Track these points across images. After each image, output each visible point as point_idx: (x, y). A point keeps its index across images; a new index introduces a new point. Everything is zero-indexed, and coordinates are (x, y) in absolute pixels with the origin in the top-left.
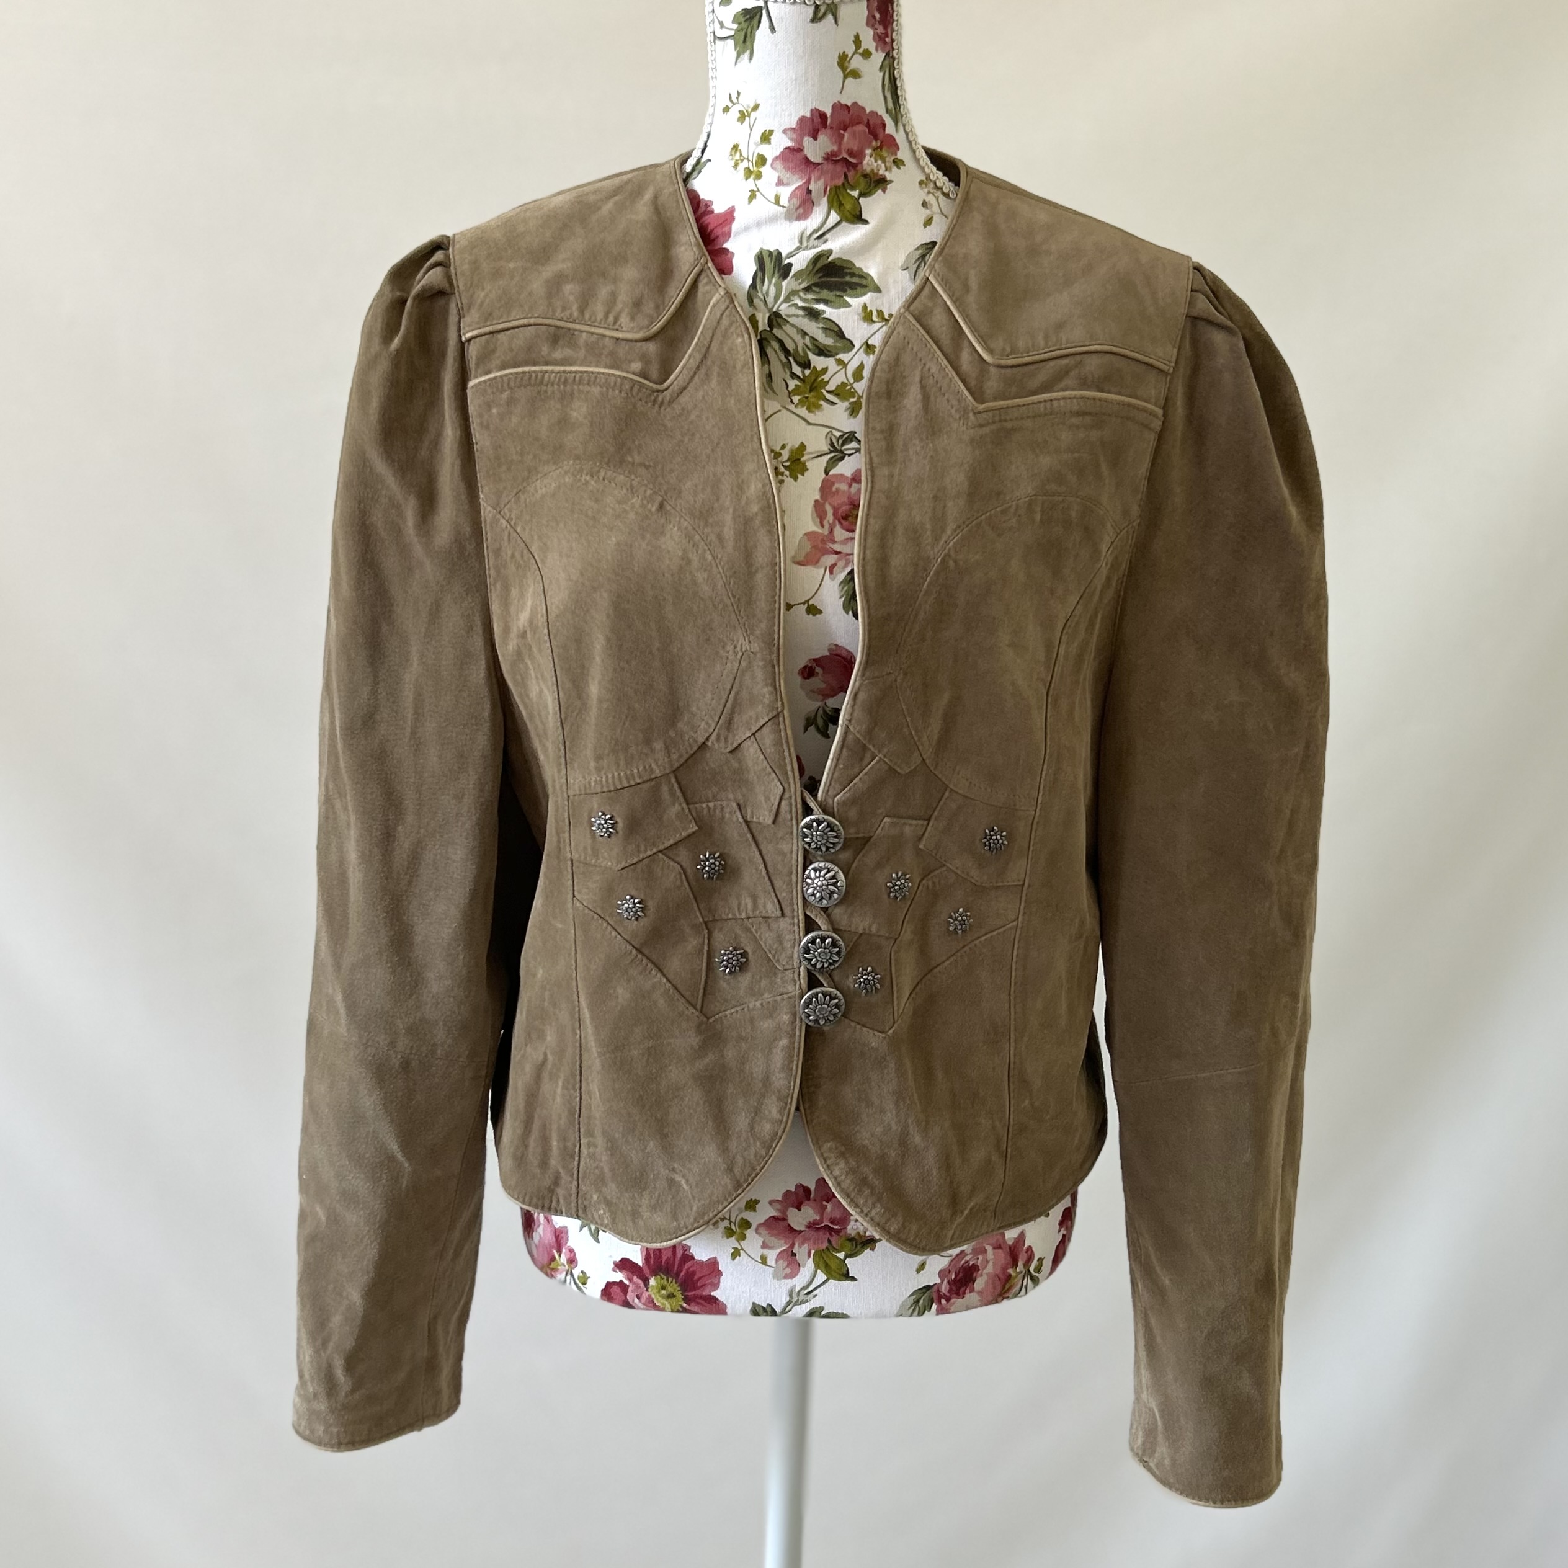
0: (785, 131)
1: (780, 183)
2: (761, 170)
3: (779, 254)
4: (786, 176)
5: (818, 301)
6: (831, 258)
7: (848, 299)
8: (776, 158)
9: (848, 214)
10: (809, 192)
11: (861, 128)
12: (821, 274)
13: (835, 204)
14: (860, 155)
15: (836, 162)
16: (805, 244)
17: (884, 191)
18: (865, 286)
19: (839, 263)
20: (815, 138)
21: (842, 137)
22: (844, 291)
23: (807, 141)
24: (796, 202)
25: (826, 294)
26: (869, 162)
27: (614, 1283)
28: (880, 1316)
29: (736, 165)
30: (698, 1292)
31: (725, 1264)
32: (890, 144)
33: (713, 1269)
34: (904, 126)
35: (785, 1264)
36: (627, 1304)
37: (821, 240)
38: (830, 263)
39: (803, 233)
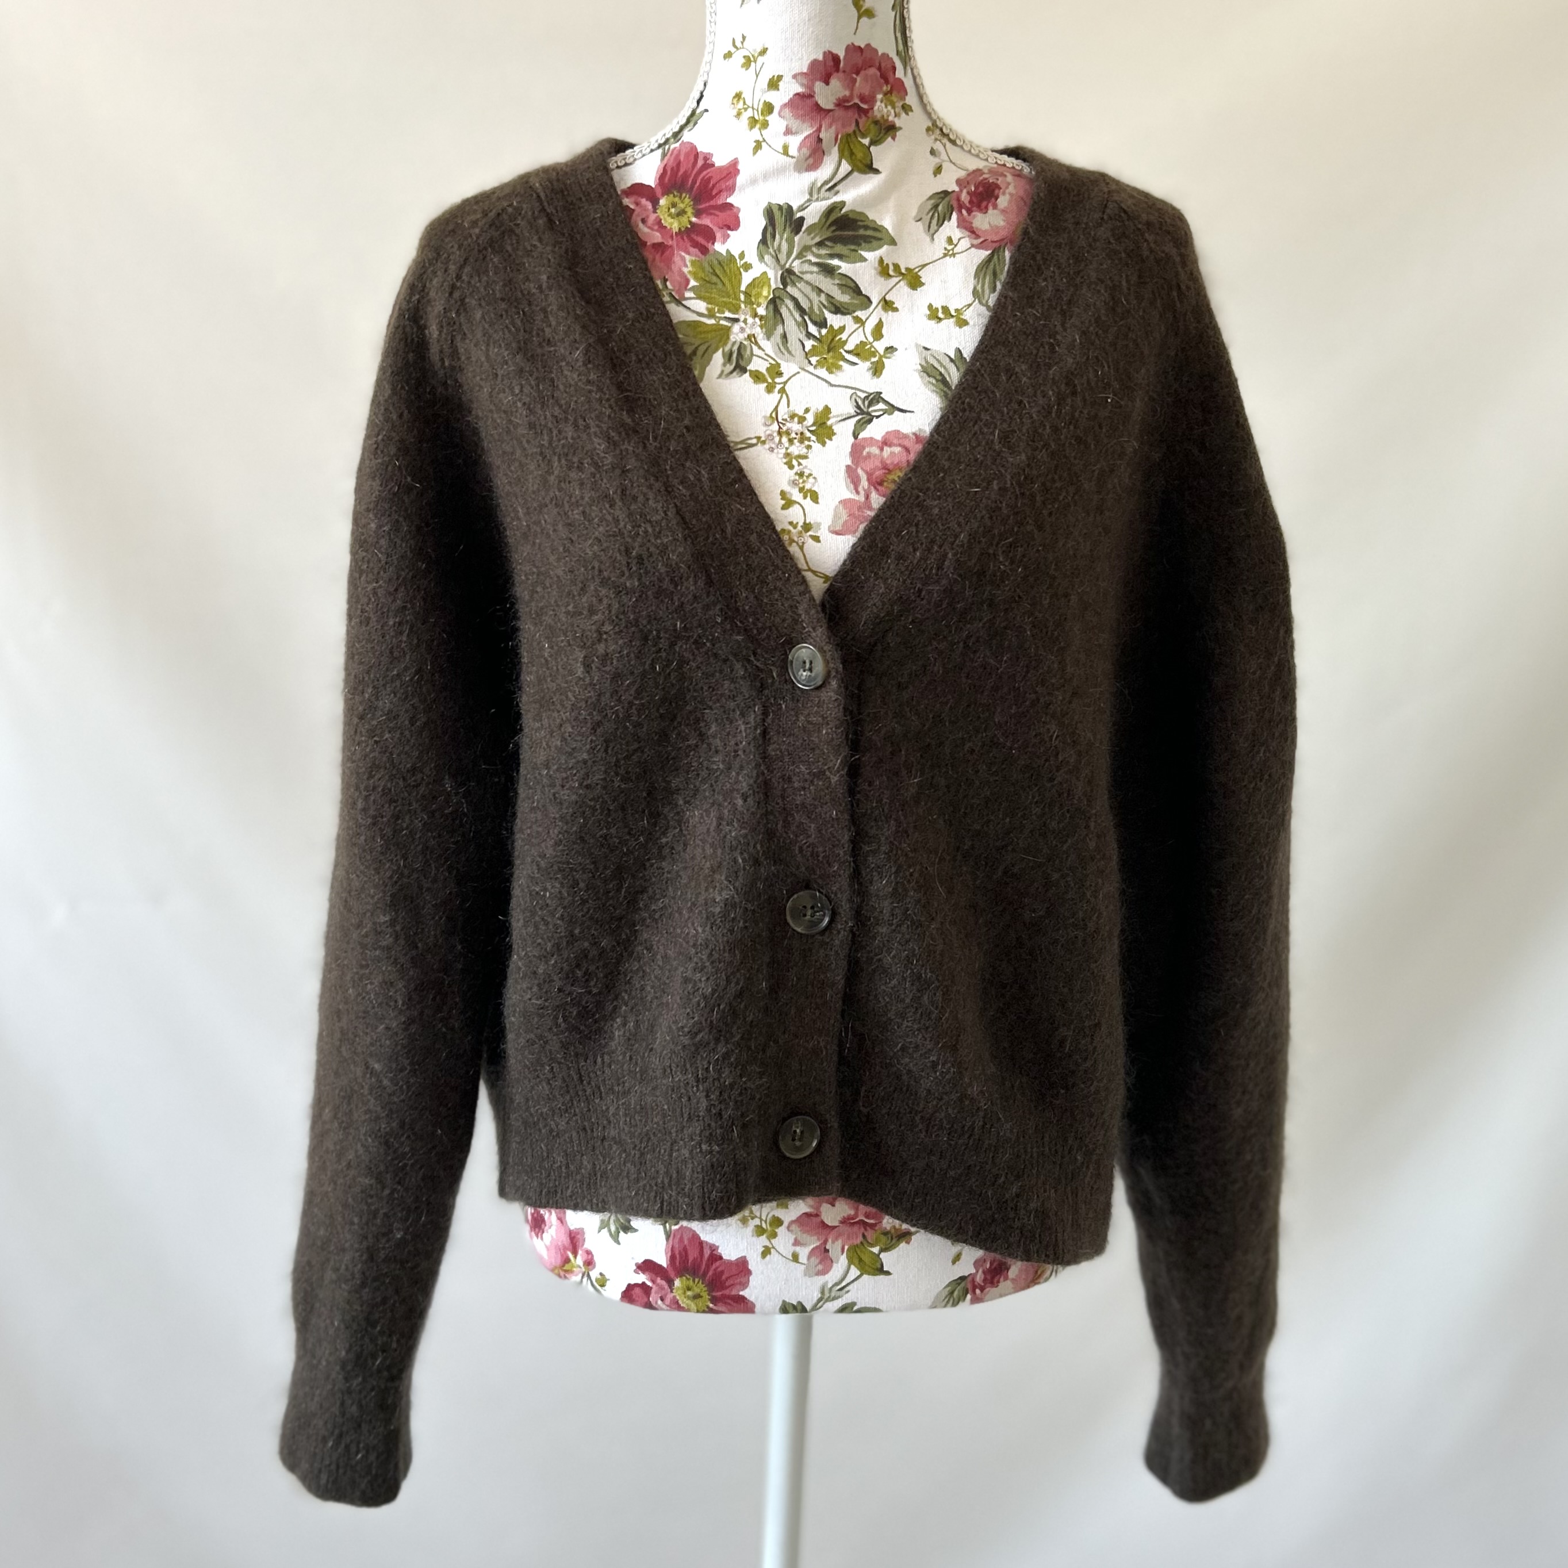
0: (795, 77)
1: (788, 132)
2: (767, 118)
3: (790, 207)
4: (795, 124)
5: (832, 256)
6: (844, 211)
7: (865, 254)
8: (785, 105)
9: (860, 165)
10: (820, 140)
11: (873, 71)
12: (833, 228)
13: (846, 153)
14: (870, 100)
15: (847, 108)
16: (815, 196)
17: (894, 138)
18: (880, 239)
19: (851, 216)
20: (827, 83)
21: (854, 81)
22: (859, 245)
23: (819, 86)
24: (806, 151)
25: (839, 248)
26: (881, 108)
27: (636, 1285)
28: (913, 1307)
29: (739, 115)
30: (727, 1292)
31: (755, 1263)
32: (899, 88)
33: (742, 1268)
34: (912, 70)
35: (818, 1261)
36: (649, 1306)
37: (833, 192)
38: (843, 216)
39: (813, 184)
